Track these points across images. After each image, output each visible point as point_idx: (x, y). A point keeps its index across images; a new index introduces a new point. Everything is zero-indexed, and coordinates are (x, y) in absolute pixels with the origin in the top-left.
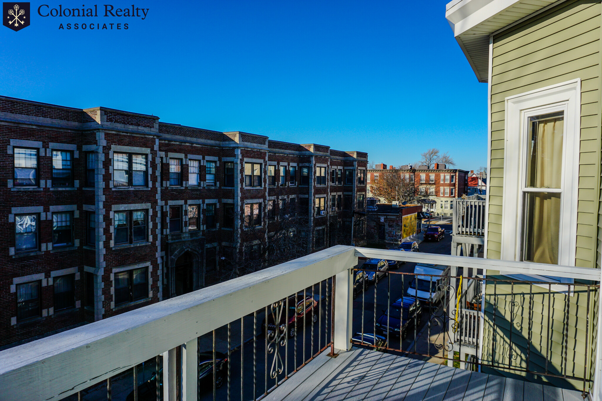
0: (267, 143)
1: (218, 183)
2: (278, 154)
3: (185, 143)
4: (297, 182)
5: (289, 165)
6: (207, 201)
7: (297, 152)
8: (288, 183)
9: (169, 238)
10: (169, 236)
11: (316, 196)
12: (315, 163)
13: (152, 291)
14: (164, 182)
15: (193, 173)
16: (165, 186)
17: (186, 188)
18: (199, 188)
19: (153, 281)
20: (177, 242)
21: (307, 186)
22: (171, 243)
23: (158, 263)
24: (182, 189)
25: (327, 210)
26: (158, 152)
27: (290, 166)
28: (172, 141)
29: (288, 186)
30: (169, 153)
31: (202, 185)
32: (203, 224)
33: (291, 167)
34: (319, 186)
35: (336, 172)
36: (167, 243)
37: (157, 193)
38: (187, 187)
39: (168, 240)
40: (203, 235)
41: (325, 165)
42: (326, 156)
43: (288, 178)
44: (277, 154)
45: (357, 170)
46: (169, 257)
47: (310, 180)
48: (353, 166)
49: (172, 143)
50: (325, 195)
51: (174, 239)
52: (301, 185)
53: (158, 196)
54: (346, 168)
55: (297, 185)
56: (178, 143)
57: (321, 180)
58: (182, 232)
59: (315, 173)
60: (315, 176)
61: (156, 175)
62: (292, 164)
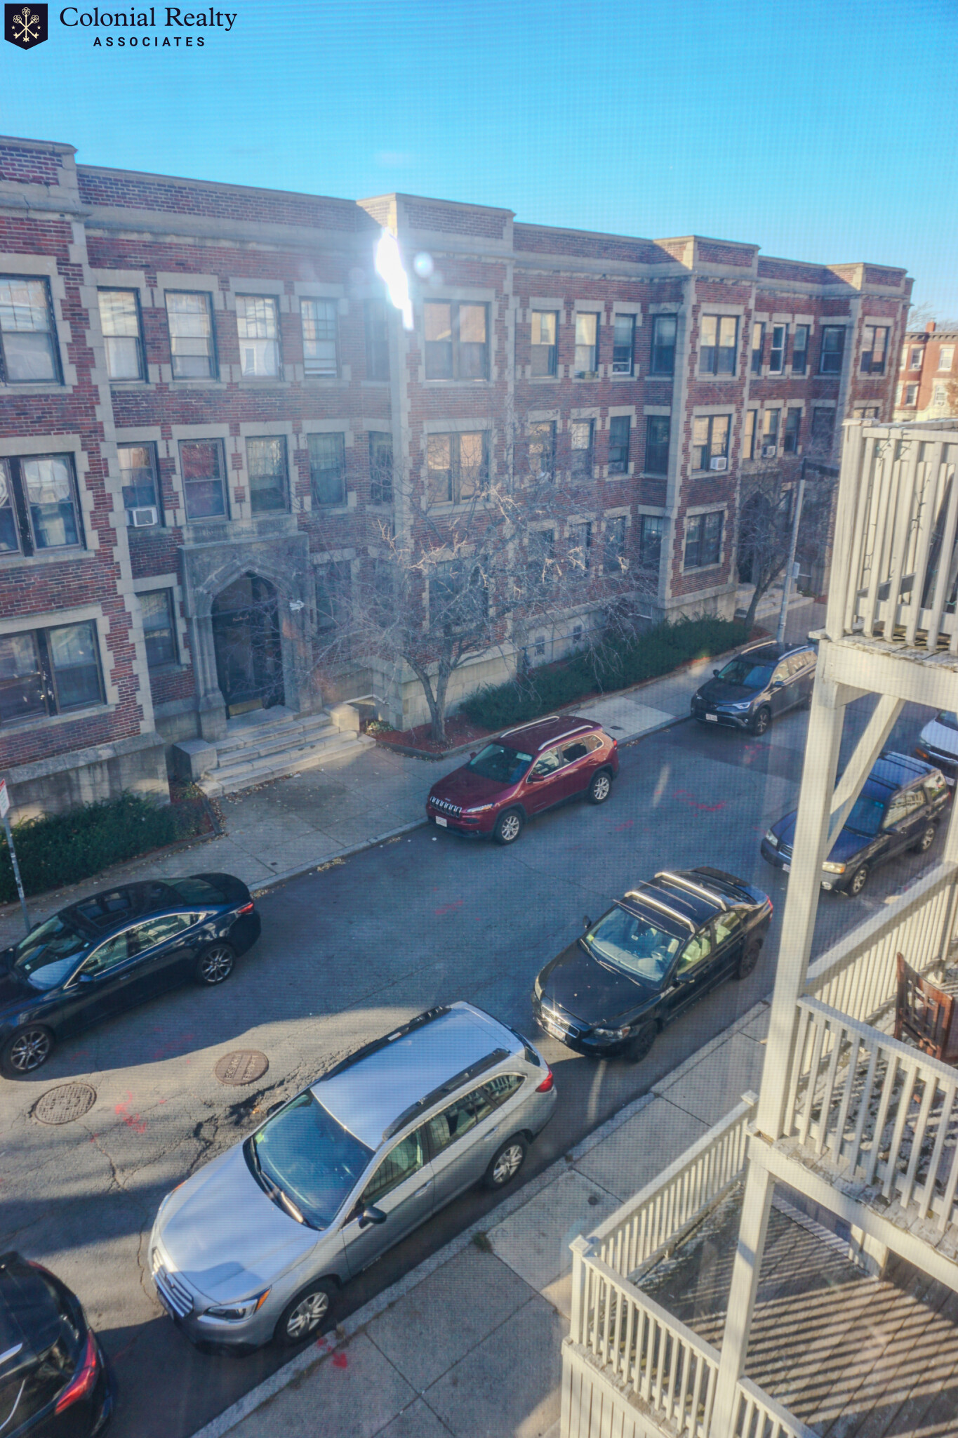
0: (508, 233)
1: (347, 370)
2: (568, 274)
3: (216, 238)
4: (637, 367)
5: (608, 309)
6: (309, 426)
7: (643, 267)
8: (606, 369)
9: (187, 534)
10: (184, 531)
11: (698, 410)
12: (699, 302)
13: (116, 688)
14: (153, 370)
15: (257, 338)
16: (158, 381)
17: (233, 385)
18: (279, 386)
19: (117, 662)
20: (213, 548)
21: (667, 379)
22: (190, 552)
23: (127, 610)
24: (218, 390)
25: (734, 456)
26: (86, 269)
27: (613, 315)
28: (166, 234)
29: (605, 379)
30: (161, 276)
31: (289, 377)
32: (300, 494)
33: (618, 315)
34: (709, 377)
35: (787, 335)
36: (180, 551)
37: (99, 403)
38: (237, 384)
39: (182, 542)
40: (304, 527)
41: (738, 310)
42: (744, 277)
43: (607, 351)
44: (562, 274)
45: (860, 327)
46: (189, 591)
47: (677, 357)
48: (846, 312)
49: (168, 239)
50: (731, 409)
51: (204, 540)
52: (650, 374)
53: (104, 412)
54: (824, 320)
55: (637, 373)
56: (189, 241)
57: (716, 358)
58: (230, 518)
59: (696, 333)
60: (693, 347)
61: (89, 344)
62: (620, 307)
